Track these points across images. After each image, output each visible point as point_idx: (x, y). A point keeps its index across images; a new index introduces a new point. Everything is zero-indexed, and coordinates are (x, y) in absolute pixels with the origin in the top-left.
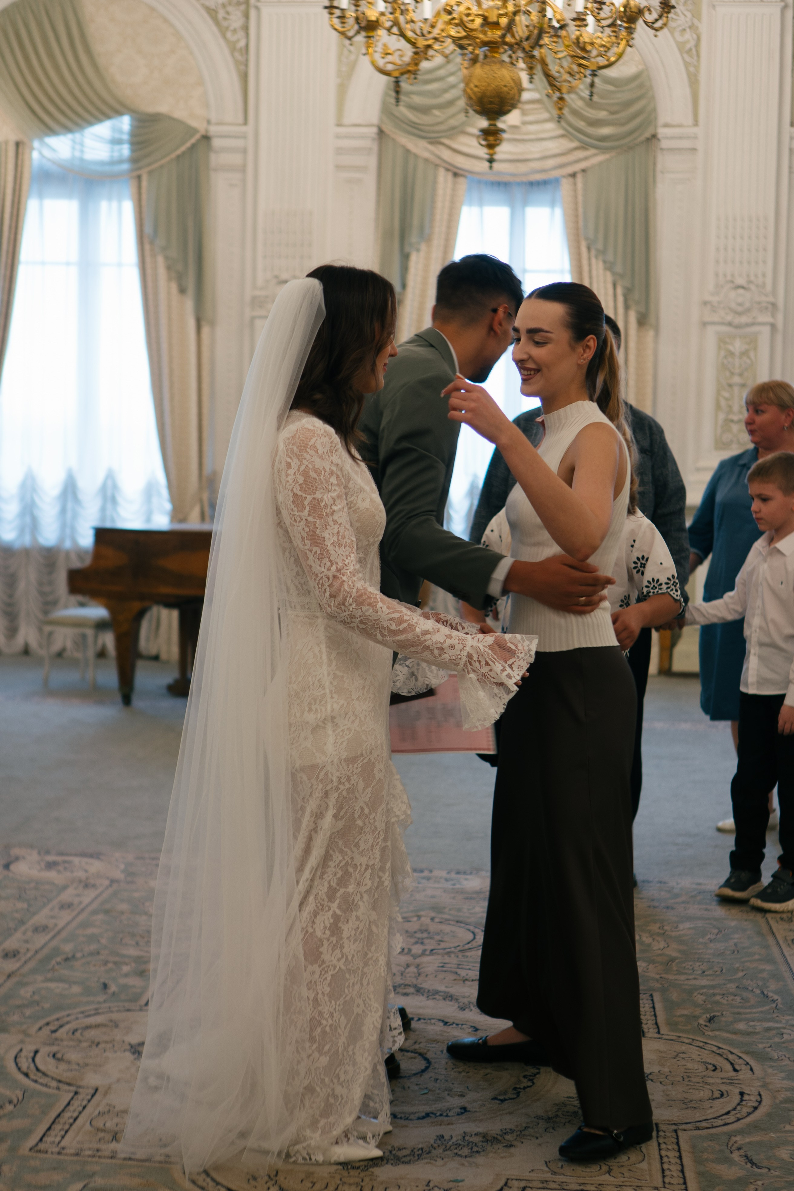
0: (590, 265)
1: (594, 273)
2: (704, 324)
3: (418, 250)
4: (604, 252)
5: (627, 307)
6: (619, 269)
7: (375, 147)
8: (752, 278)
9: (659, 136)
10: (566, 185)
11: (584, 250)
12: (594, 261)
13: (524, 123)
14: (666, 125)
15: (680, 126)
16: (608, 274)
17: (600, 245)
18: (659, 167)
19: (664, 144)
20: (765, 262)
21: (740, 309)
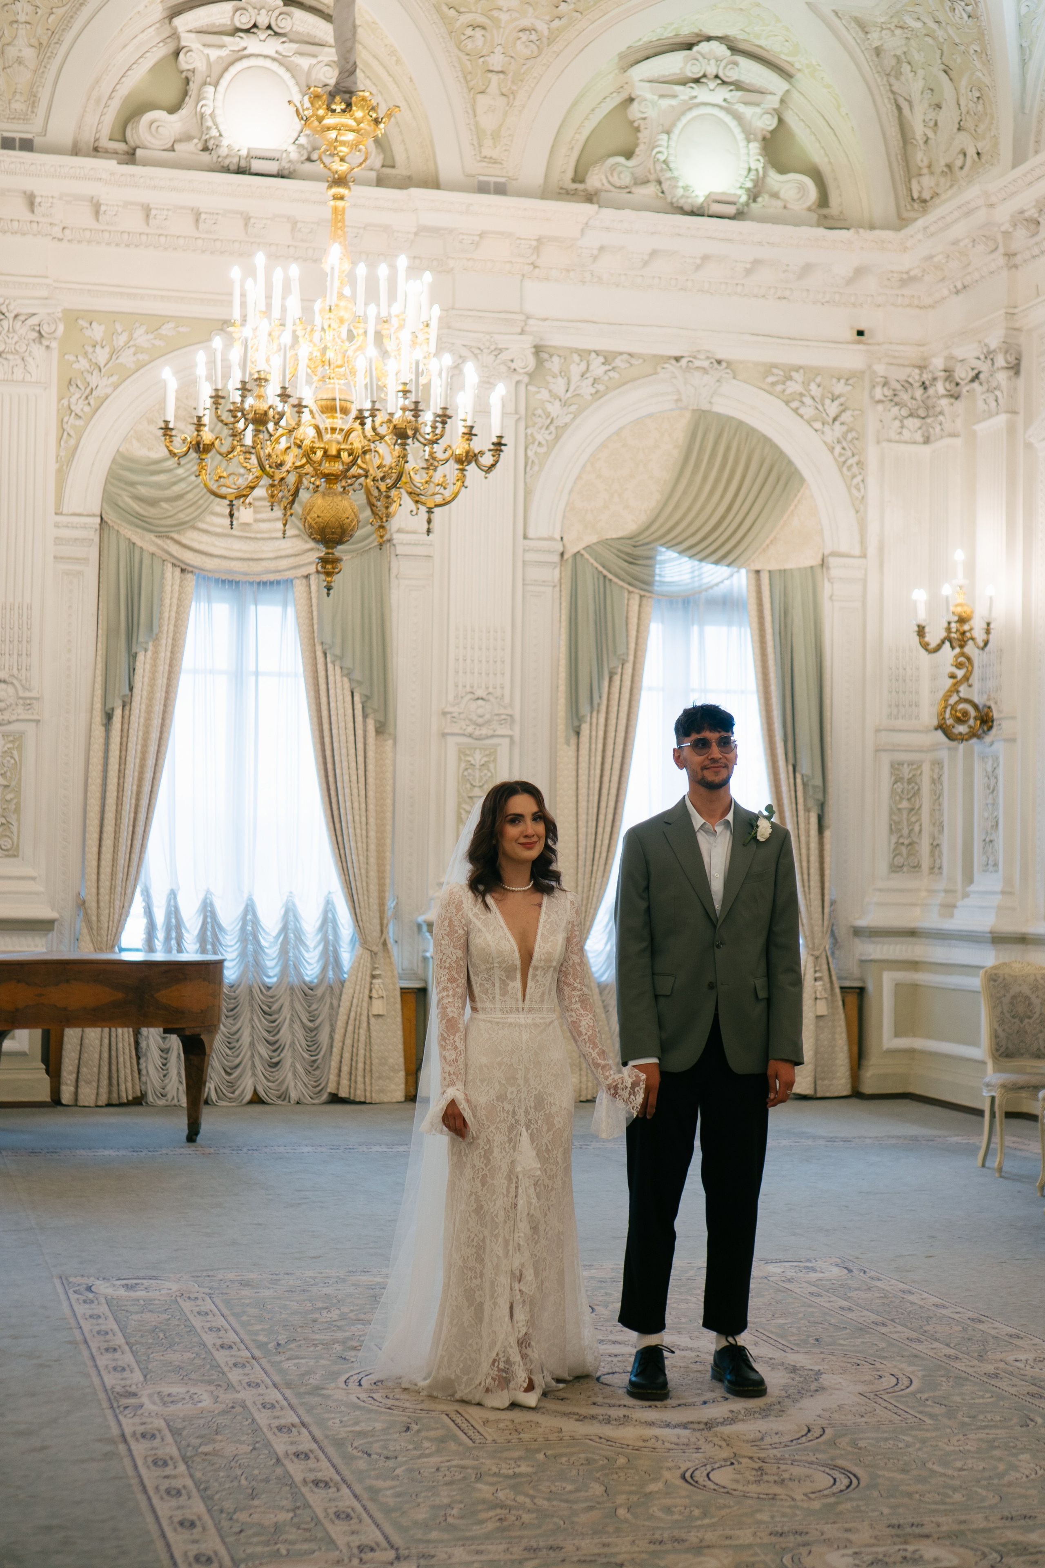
0: (326, 671)
1: (331, 679)
2: (444, 735)
3: (146, 650)
4: (341, 658)
5: (365, 716)
6: (357, 675)
7: (97, 540)
8: (491, 690)
9: (395, 542)
10: (300, 587)
11: (319, 654)
12: (330, 666)
13: (256, 521)
14: (399, 531)
15: (414, 532)
16: (346, 680)
17: (338, 651)
18: (394, 572)
19: (400, 550)
20: (503, 674)
21: (480, 721)
